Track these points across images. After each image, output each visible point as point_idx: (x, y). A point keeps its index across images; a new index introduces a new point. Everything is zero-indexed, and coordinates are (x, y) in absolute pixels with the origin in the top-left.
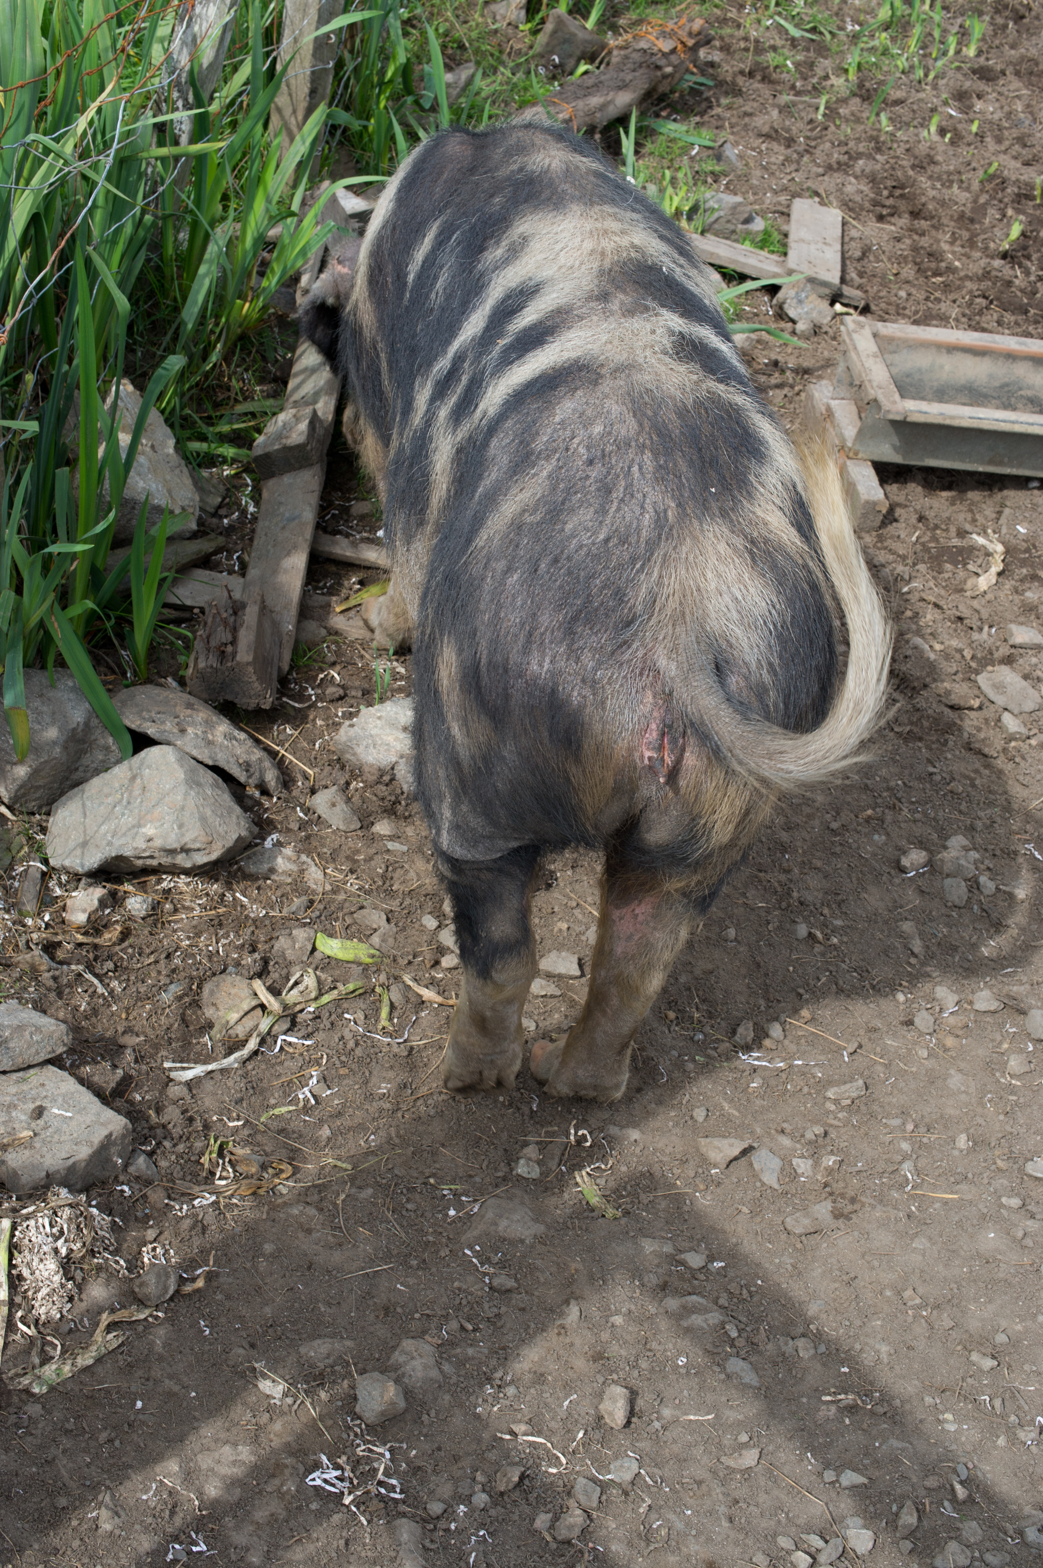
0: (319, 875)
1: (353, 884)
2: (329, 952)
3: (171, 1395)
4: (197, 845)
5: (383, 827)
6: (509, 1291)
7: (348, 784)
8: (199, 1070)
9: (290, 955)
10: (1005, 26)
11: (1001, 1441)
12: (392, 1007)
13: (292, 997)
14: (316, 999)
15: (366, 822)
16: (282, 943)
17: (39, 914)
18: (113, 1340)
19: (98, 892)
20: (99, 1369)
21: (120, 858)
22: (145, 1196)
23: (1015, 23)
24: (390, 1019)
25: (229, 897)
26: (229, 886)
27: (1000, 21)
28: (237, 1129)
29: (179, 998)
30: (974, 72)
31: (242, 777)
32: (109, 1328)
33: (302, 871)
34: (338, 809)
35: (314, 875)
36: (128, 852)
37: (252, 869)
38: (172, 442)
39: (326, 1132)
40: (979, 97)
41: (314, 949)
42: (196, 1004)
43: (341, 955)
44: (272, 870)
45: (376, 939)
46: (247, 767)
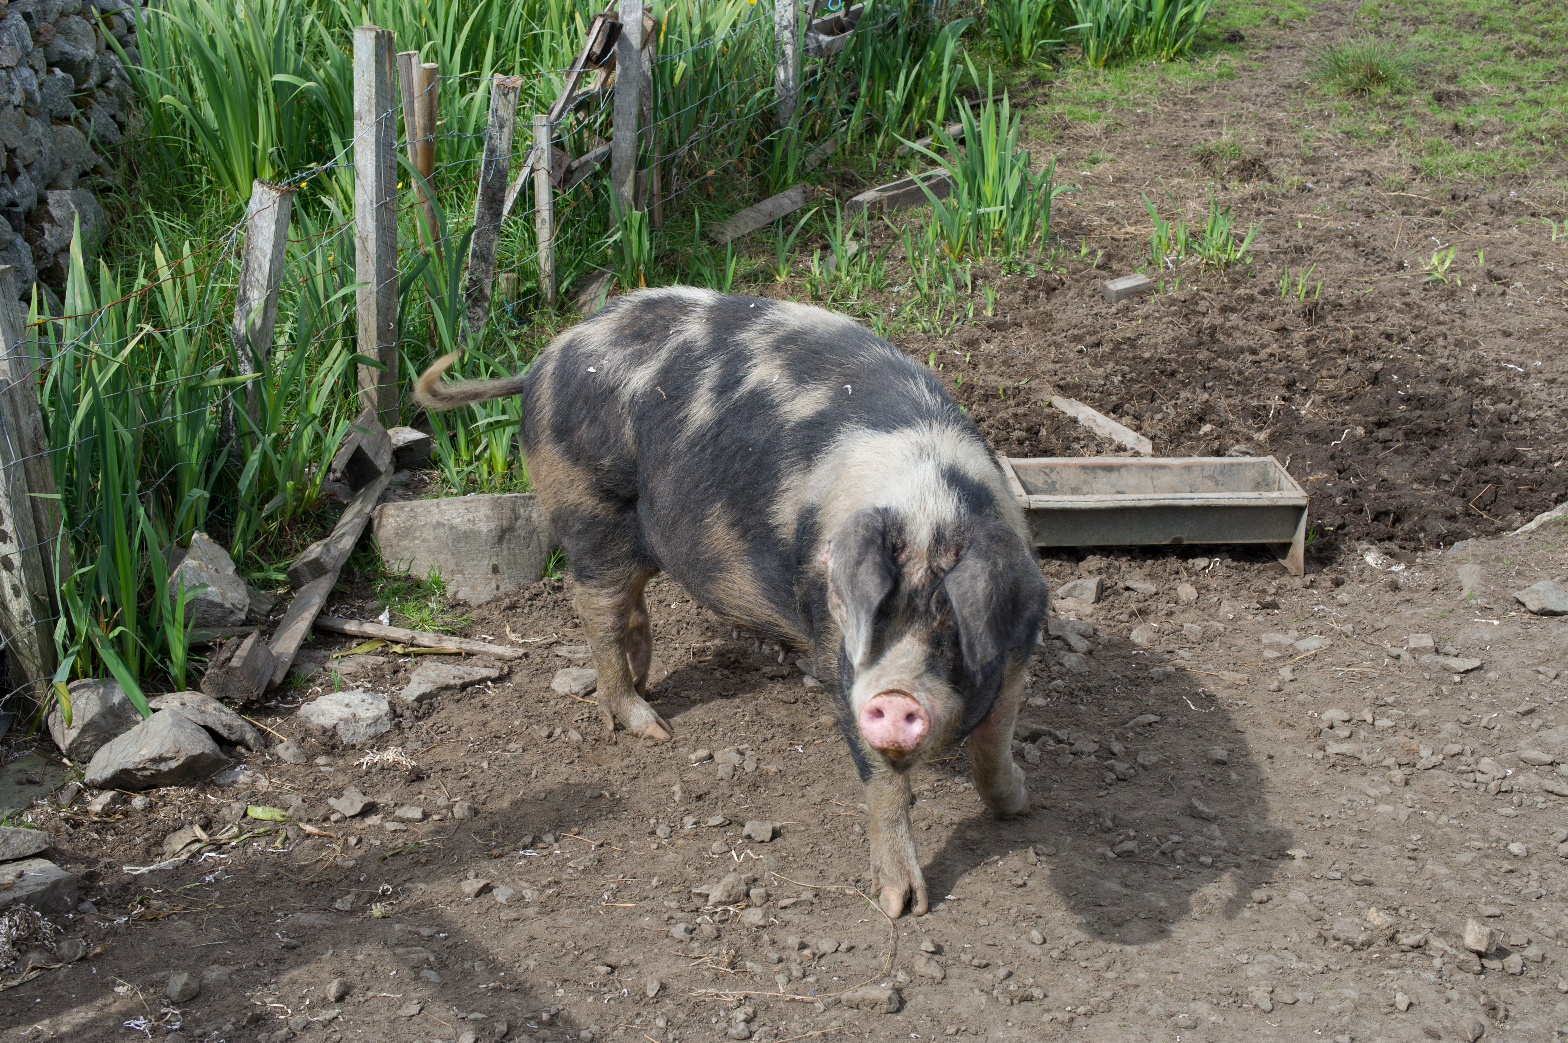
0: (267, 783)
1: (288, 786)
2: (255, 816)
3: (60, 997)
4: (170, 755)
5: (321, 760)
6: (294, 948)
7: (303, 739)
8: (144, 870)
9: (228, 818)
10: (1037, 297)
11: (590, 999)
12: (287, 838)
13: (222, 837)
14: (237, 837)
15: (310, 758)
16: (225, 811)
17: (71, 806)
18: (33, 974)
19: (112, 793)
20: (22, 989)
21: (124, 771)
22: (82, 919)
23: (1047, 293)
24: (283, 843)
25: (202, 796)
26: (204, 791)
27: (1032, 293)
28: (158, 895)
29: (146, 839)
30: (989, 326)
31: (225, 733)
32: (33, 969)
33: (254, 782)
34: (290, 751)
35: (263, 783)
36: (130, 766)
37: (221, 781)
38: (232, 568)
39: (217, 894)
40: (988, 341)
41: (245, 815)
42: (159, 844)
43: (261, 816)
44: (234, 782)
45: (291, 810)
46: (230, 728)
